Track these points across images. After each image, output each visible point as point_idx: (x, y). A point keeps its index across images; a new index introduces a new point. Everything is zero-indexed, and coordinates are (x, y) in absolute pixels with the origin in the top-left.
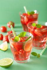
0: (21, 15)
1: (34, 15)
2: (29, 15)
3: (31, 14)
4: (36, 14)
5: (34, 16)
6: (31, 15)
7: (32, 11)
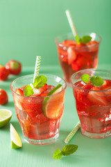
0: (61, 45)
1: (90, 44)
2: (78, 43)
3: (83, 41)
4: (95, 42)
5: (89, 46)
6: (83, 45)
7: (86, 34)
